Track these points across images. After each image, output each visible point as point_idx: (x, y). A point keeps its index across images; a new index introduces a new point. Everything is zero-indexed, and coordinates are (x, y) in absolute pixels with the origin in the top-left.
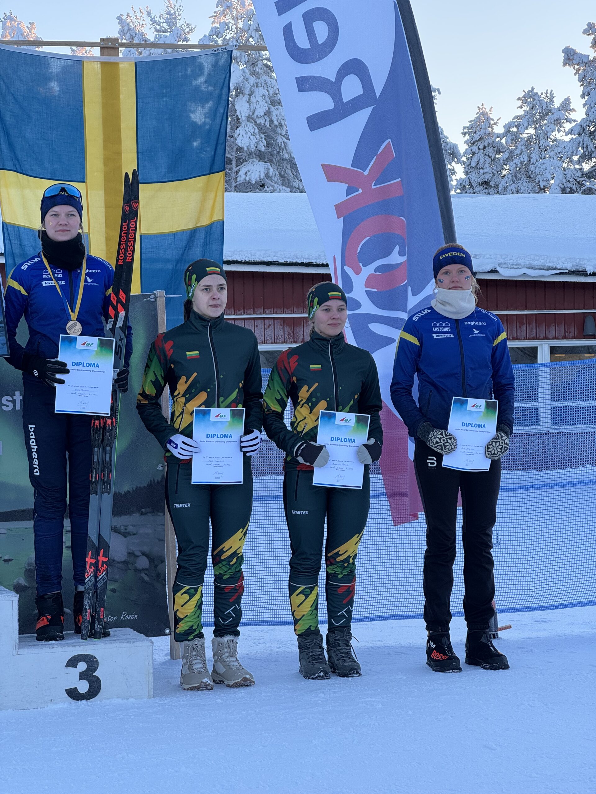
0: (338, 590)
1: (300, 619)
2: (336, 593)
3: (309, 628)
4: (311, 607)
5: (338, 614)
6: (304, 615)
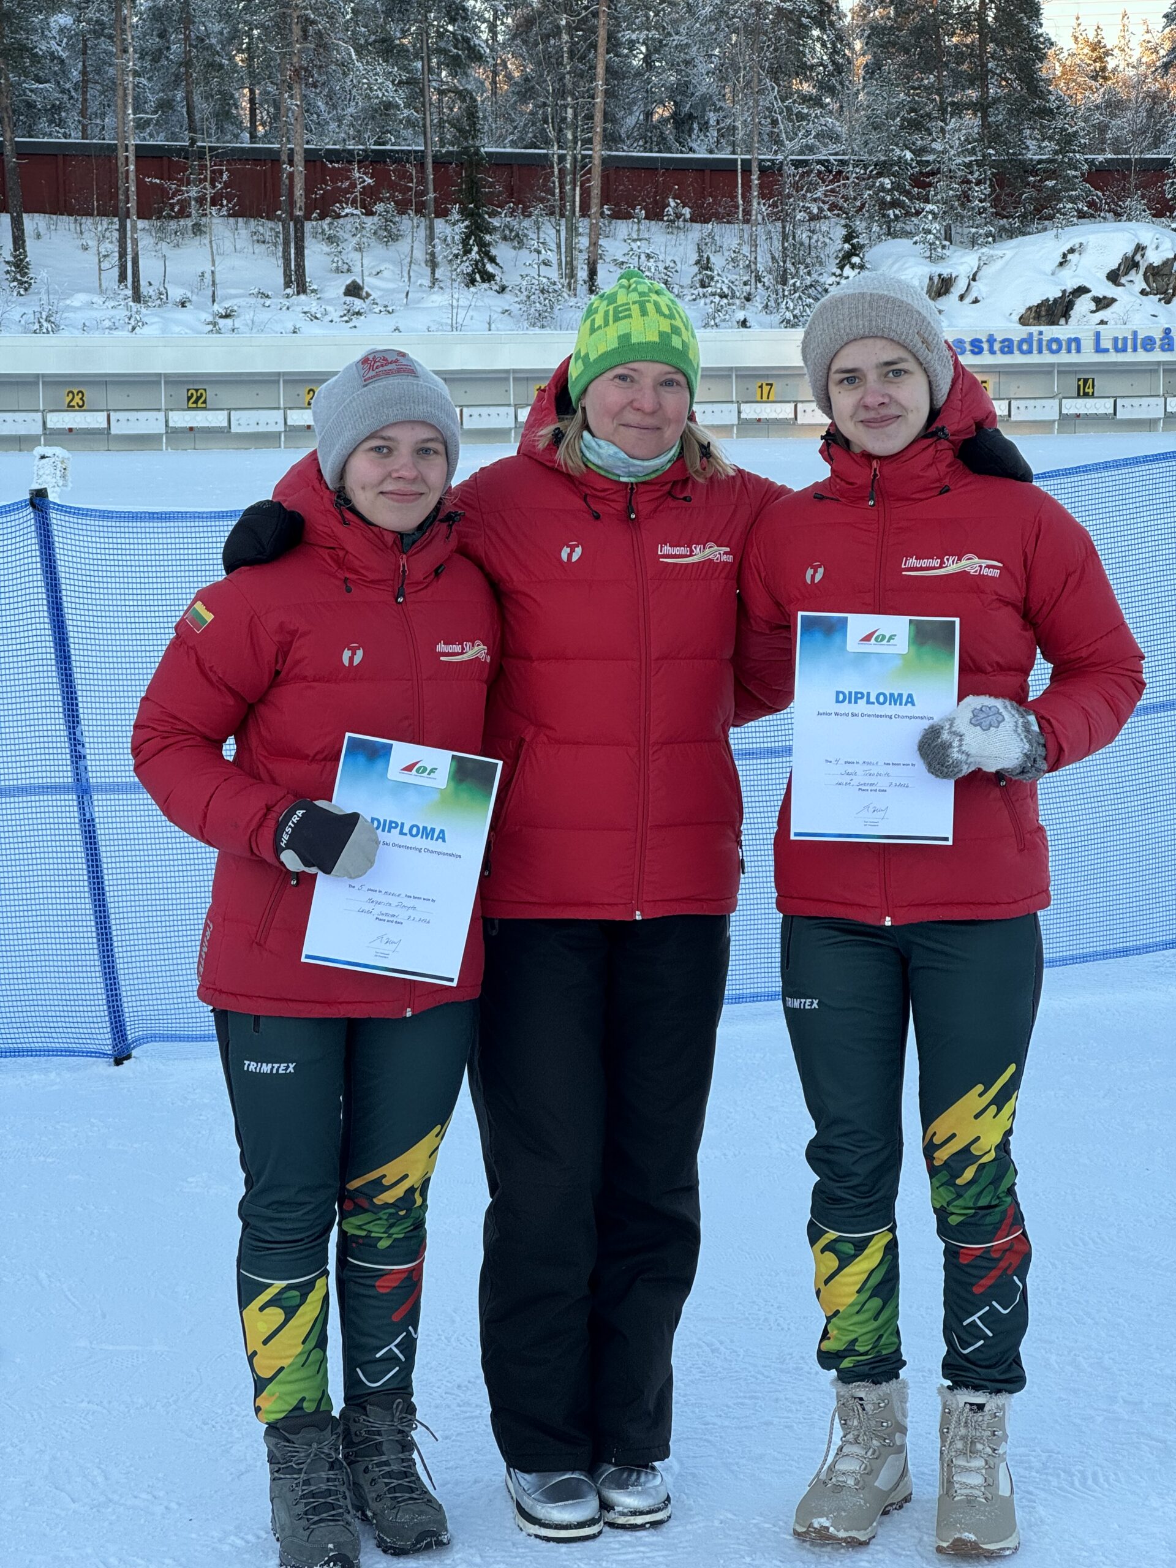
0: (377, 1284)
1: (271, 1380)
2: (371, 1292)
3: (298, 1408)
4: (304, 1342)
5: (378, 1356)
6: (282, 1369)
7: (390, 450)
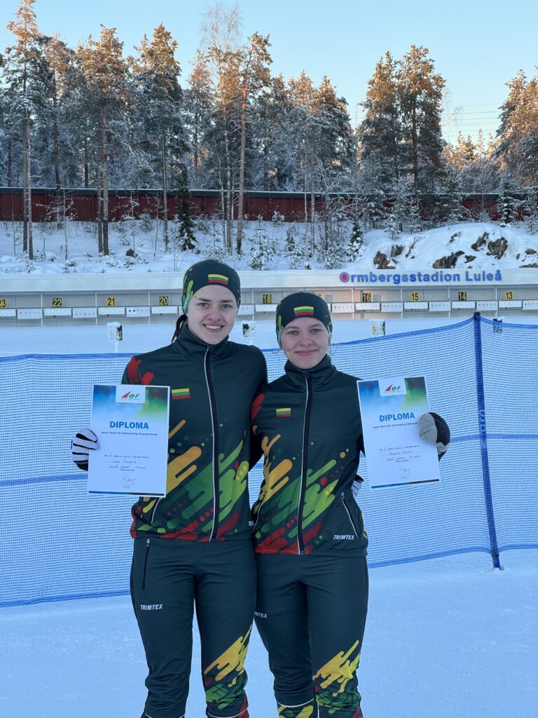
7: (298, 332)
